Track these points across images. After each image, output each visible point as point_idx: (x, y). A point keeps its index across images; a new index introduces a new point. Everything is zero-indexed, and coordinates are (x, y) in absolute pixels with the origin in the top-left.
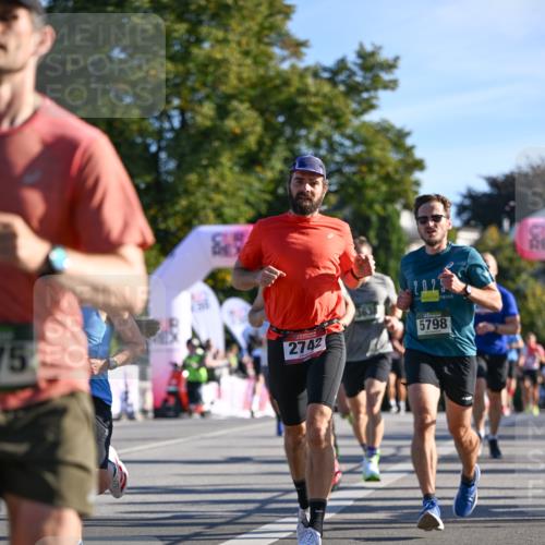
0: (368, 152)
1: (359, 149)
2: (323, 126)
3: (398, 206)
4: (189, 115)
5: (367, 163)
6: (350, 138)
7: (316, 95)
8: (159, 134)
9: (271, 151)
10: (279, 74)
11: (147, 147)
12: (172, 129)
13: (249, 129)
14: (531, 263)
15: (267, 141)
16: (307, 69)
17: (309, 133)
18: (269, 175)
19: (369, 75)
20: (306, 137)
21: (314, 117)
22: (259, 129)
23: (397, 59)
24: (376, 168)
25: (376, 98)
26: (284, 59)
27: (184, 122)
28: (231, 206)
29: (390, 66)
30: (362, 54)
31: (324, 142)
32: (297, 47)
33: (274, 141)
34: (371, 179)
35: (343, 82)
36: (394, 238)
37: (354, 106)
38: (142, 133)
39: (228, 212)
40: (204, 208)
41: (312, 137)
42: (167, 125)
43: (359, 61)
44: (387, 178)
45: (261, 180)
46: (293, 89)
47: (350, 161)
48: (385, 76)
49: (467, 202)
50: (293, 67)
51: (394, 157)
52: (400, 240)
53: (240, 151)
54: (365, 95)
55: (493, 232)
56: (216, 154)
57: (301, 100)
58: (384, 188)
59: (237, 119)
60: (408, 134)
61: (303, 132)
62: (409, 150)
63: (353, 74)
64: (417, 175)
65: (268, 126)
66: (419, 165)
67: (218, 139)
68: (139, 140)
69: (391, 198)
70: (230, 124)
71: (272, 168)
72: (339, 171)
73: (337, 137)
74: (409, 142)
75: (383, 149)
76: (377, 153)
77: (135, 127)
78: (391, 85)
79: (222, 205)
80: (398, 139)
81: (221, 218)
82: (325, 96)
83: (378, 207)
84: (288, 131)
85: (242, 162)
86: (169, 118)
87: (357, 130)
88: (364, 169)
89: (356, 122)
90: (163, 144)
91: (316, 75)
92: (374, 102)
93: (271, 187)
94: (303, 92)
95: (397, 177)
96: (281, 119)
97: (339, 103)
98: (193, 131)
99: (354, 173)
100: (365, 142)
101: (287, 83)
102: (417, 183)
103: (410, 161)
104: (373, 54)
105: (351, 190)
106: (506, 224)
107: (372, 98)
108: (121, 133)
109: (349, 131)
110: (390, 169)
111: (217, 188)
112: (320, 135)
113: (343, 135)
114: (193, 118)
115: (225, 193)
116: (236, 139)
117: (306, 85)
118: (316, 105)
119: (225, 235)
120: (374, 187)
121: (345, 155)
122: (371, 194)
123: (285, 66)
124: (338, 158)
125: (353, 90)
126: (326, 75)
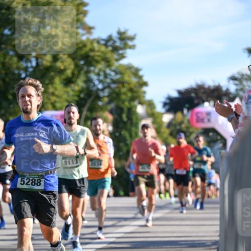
0: (122, 78)
1: (118, 77)
2: (101, 66)
3: (136, 103)
4: (40, 60)
5: (122, 83)
6: (114, 71)
7: (98, 51)
8: (26, 69)
9: (78, 77)
10: (82, 42)
11: (20, 75)
12: (32, 67)
13: (67, 67)
14: (197, 129)
15: (76, 72)
16: (94, 40)
17: (95, 69)
18: (77, 88)
19: (123, 42)
20: (94, 71)
21: (97, 62)
22: (72, 67)
23: (135, 35)
24: (126, 85)
25: (126, 53)
26: (83, 35)
27: (37, 64)
28: (59, 102)
29: (132, 38)
30: (119, 33)
31: (102, 73)
32: (89, 29)
33: (79, 72)
34: (124, 90)
35: (111, 46)
36: (134, 118)
37: (116, 56)
38: (18, 68)
39: (58, 105)
40: (47, 103)
41: (97, 71)
42: (29, 65)
43: (118, 36)
44: (131, 90)
45: (73, 91)
46: (87, 49)
47: (114, 82)
48: (130, 43)
49: (168, 101)
50: (88, 39)
51: (134, 80)
52: (137, 119)
53: (63, 77)
54: (121, 52)
55: (179, 115)
56: (52, 78)
57: (92, 54)
58: (129, 94)
59: (62, 62)
60: (140, 70)
61: (92, 68)
62: (141, 77)
63: (115, 42)
64: (145, 89)
65: (76, 66)
66: (145, 84)
67: (54, 71)
68: (16, 72)
69: (133, 99)
70: (59, 64)
71: (78, 85)
72: (109, 87)
73: (108, 71)
74: (141, 73)
75: (129, 77)
76: (126, 78)
77: (15, 66)
78: (133, 47)
79: (55, 102)
80: (136, 72)
81: (55, 108)
82: (102, 52)
83: (127, 103)
84: (85, 68)
85: (65, 82)
86: (31, 62)
87: (117, 67)
88: (120, 86)
89: (116, 64)
90: (28, 73)
91: (98, 42)
92: (125, 55)
93: (78, 94)
94: (92, 50)
95: (135, 89)
96: (82, 62)
97: (109, 55)
98: (41, 68)
99: (116, 88)
100: (121, 73)
101: (85, 46)
102: (145, 92)
103: (141, 82)
104: (124, 33)
105: (114, 95)
106: (185, 111)
107: (124, 53)
108: (8, 69)
109: (113, 68)
110: (132, 86)
111: (53, 94)
112: (100, 70)
113: (111, 70)
114: (42, 62)
115: (57, 96)
116: (61, 72)
117: (93, 47)
118: (98, 56)
119: (56, 116)
120: (125, 94)
121: (111, 79)
122: (123, 97)
123: (84, 38)
124: (108, 80)
125: (115, 49)
126: (103, 42)
